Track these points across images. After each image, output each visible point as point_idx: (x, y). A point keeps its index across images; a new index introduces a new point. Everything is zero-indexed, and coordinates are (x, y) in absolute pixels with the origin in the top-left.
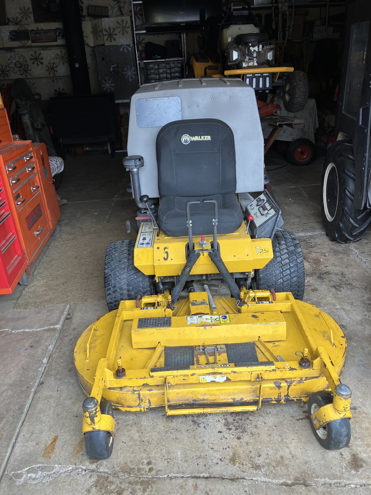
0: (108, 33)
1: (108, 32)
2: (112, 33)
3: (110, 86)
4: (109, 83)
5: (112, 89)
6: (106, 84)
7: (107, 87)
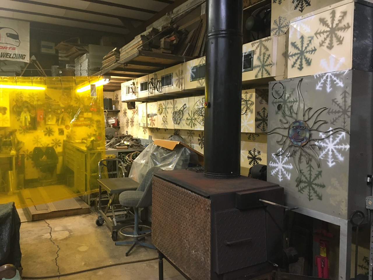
0: (299, 50)
1: (297, 48)
2: (306, 48)
3: (283, 167)
4: (283, 162)
5: (287, 175)
6: (278, 163)
7: (279, 169)
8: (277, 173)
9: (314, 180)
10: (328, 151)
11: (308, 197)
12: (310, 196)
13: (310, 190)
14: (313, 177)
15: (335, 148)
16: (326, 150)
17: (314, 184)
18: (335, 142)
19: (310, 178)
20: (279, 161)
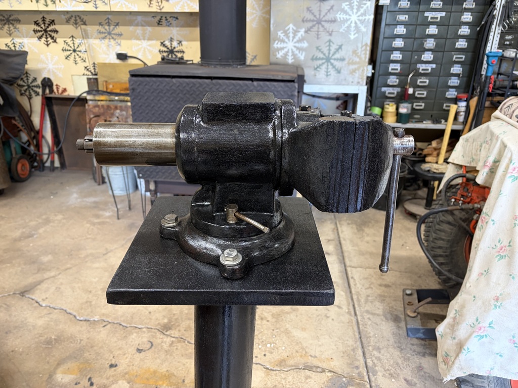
3: (295, 47)
4: (295, 40)
5: (299, 55)
6: (287, 43)
7: (288, 50)
8: (286, 54)
9: (333, 55)
10: (351, 22)
11: (326, 73)
12: (327, 72)
13: (328, 66)
14: (332, 52)
15: (359, 20)
16: (349, 22)
17: (333, 59)
18: (359, 13)
19: (329, 53)
20: (289, 40)
